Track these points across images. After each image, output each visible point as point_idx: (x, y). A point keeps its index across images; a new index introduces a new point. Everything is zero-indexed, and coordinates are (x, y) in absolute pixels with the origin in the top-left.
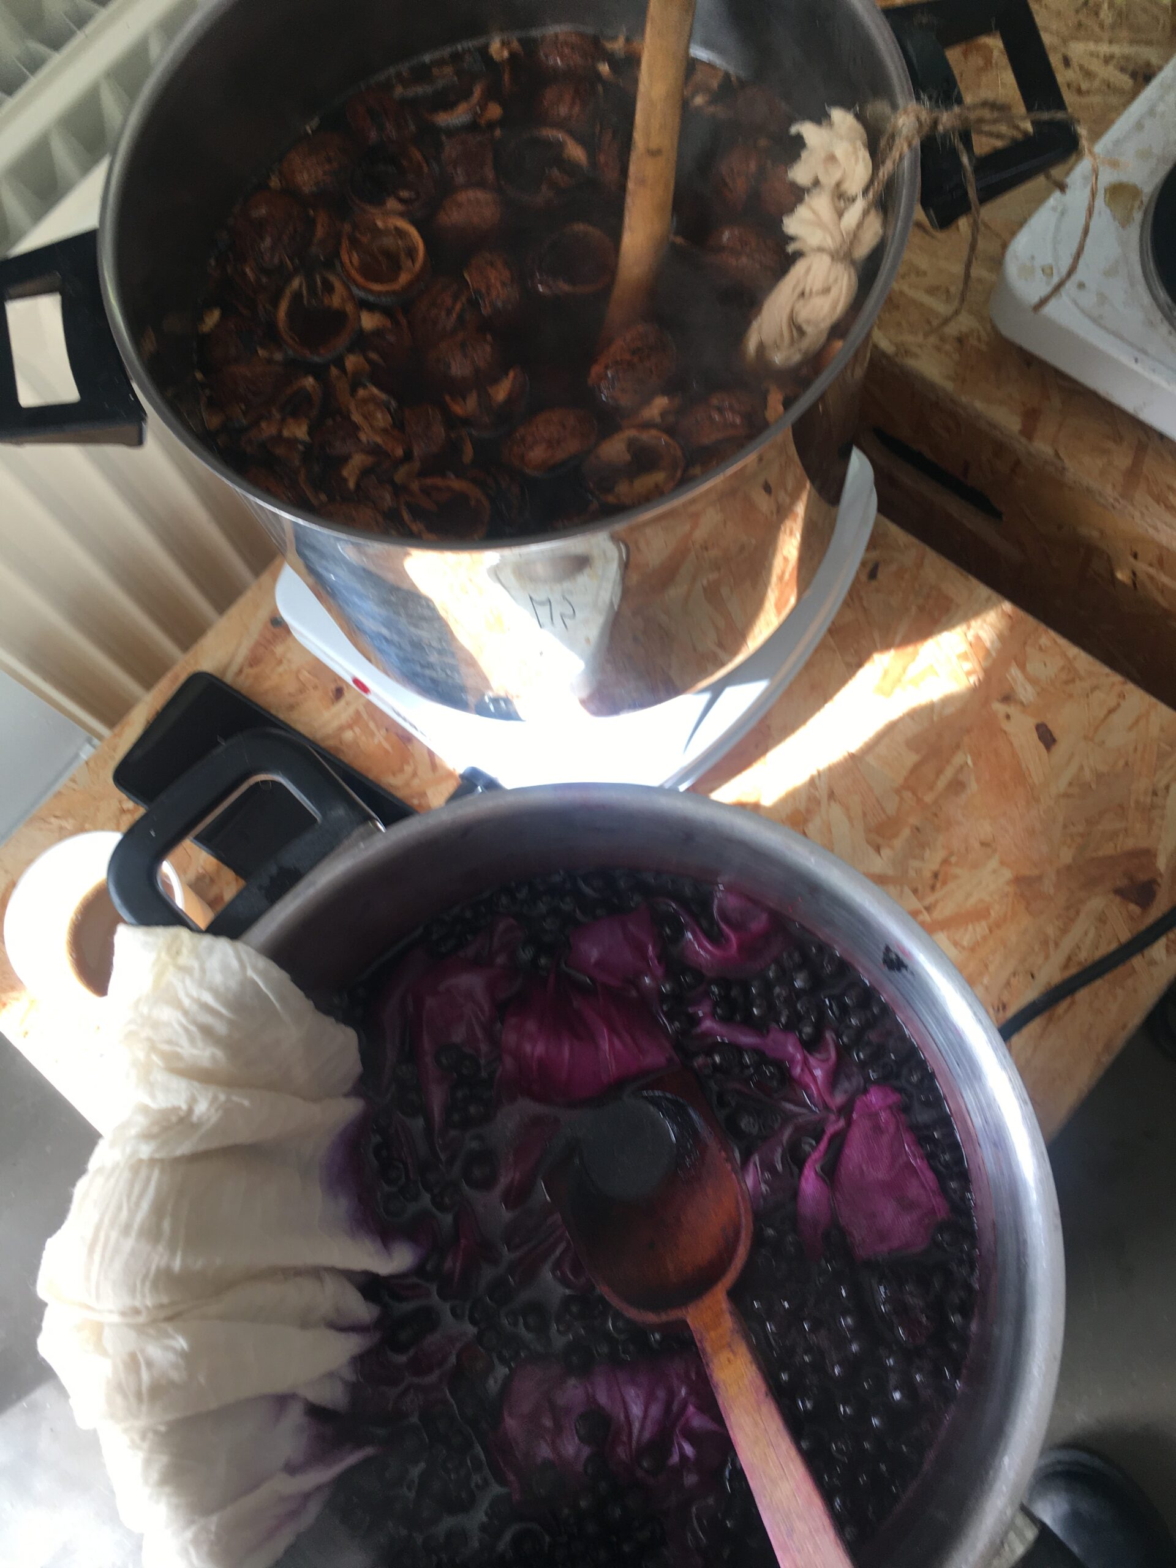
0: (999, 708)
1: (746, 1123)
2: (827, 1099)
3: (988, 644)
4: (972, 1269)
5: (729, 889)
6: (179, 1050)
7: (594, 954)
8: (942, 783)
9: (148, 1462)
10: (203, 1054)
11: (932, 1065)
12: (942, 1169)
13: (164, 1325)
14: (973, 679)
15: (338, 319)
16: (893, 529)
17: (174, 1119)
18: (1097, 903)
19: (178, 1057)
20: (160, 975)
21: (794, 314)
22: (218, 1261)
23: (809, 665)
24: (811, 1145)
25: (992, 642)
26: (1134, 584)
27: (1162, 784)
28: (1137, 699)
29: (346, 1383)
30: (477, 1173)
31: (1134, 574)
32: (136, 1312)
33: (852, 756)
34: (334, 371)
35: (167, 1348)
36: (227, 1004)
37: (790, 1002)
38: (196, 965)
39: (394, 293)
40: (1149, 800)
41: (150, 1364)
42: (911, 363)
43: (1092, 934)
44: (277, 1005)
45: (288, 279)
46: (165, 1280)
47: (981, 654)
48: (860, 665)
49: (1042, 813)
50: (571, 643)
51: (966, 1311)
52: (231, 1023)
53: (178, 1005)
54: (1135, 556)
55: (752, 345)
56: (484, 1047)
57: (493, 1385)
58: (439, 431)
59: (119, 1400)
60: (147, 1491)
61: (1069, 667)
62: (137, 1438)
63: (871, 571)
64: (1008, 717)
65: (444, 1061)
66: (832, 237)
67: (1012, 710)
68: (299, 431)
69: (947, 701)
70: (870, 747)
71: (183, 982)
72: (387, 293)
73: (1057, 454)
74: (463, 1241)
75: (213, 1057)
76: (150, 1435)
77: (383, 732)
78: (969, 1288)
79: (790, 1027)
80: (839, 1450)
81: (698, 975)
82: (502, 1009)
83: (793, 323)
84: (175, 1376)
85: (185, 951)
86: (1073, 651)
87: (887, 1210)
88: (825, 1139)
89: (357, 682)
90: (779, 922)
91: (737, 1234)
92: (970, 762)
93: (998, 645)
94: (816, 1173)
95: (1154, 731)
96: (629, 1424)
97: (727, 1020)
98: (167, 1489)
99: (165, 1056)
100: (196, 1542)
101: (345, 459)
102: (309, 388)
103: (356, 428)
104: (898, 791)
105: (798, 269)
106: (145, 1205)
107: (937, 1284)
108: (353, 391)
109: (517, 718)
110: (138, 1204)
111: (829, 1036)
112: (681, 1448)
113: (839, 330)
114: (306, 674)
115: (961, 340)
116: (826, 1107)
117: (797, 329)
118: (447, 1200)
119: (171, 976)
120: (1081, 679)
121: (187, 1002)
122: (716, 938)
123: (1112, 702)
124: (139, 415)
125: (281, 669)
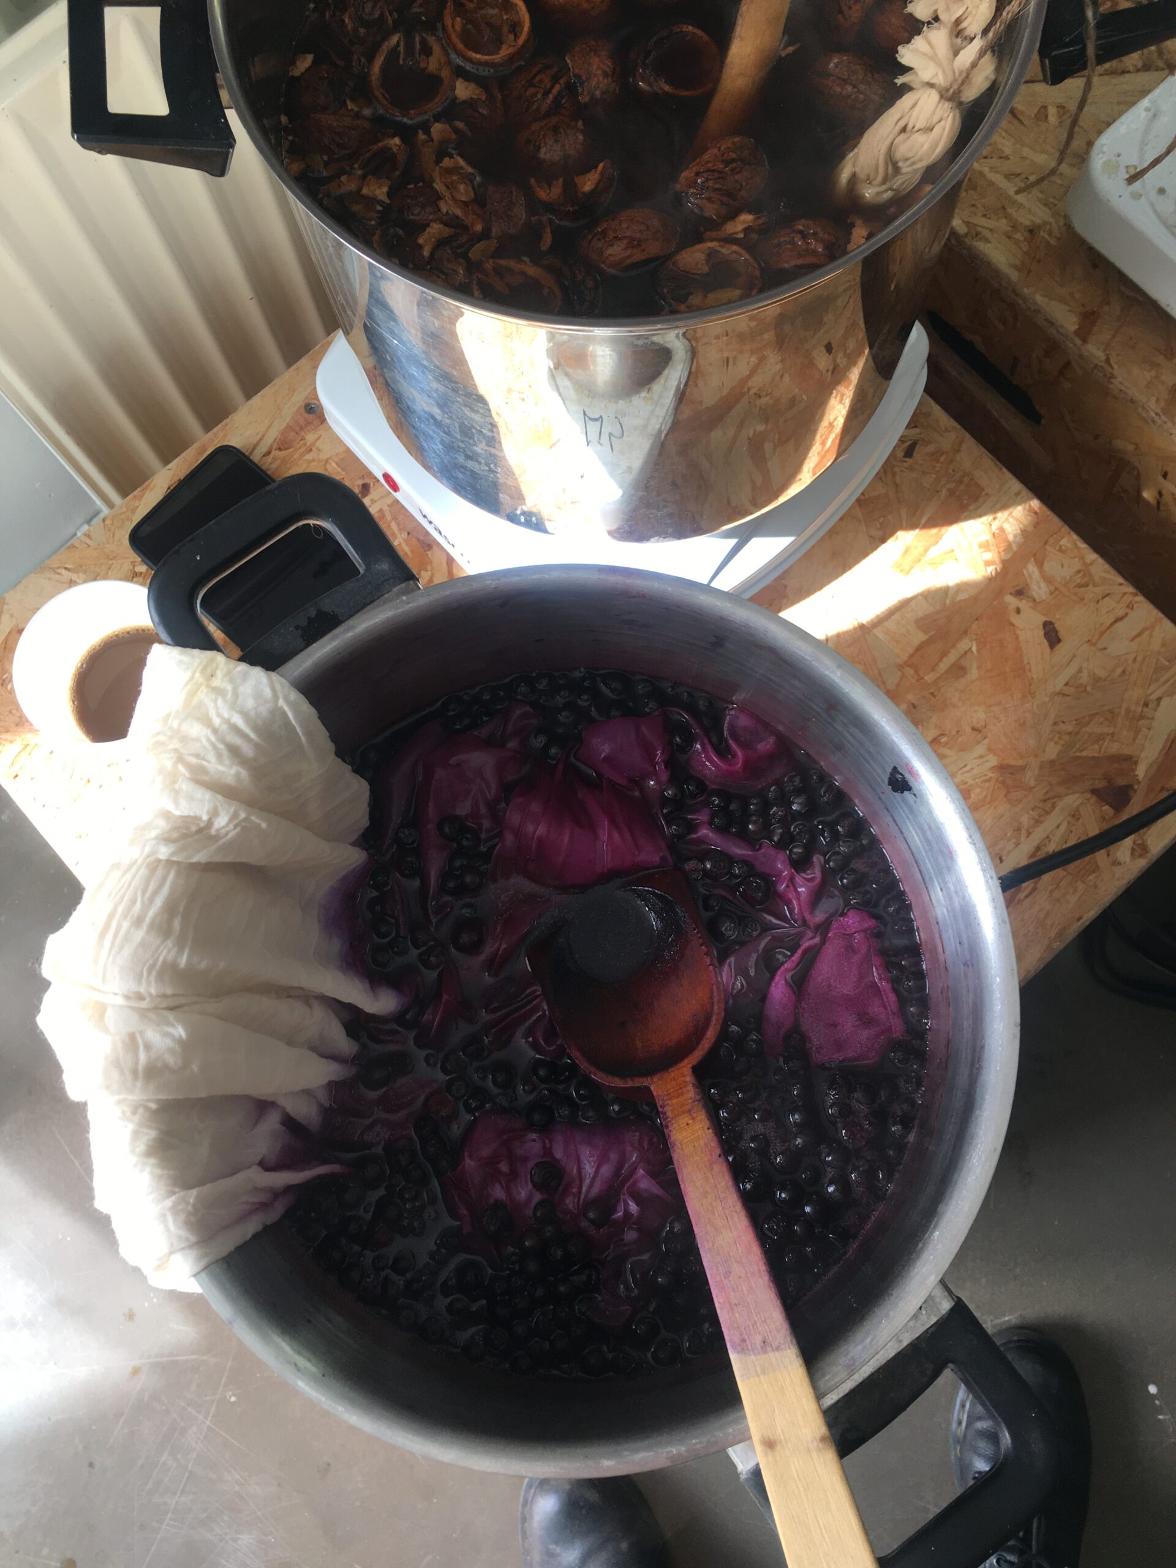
0: (1011, 601)
1: (728, 928)
2: (807, 916)
3: (1011, 537)
4: (919, 1084)
5: (742, 709)
6: (205, 763)
7: (605, 749)
8: (944, 666)
9: (136, 1134)
10: (229, 771)
11: (911, 897)
12: (905, 993)
13: (166, 1013)
14: (991, 569)
15: (431, 84)
16: (937, 410)
17: (194, 828)
18: (1072, 800)
19: (203, 770)
20: (192, 694)
21: (893, 147)
22: (222, 965)
23: (832, 532)
24: (785, 956)
25: (1015, 536)
26: (1158, 503)
27: (1154, 697)
28: (1145, 612)
29: (321, 1105)
30: (465, 938)
31: (1160, 494)
32: (140, 997)
33: (862, 627)
34: (422, 136)
35: (166, 1034)
36: (255, 728)
37: (785, 822)
38: (229, 687)
39: (492, 65)
40: (1139, 709)
41: (148, 1047)
42: (980, 246)
43: (1063, 828)
44: (303, 739)
45: (386, 37)
46: (169, 972)
47: (1003, 546)
48: (883, 540)
49: (1035, 706)
50: (612, 468)
51: (906, 1123)
52: (257, 746)
53: (207, 722)
54: (1165, 476)
55: (844, 176)
56: (486, 824)
57: (456, 1130)
58: (520, 212)
59: (115, 1075)
60: (134, 1159)
61: (1085, 571)
62: (128, 1111)
63: (908, 449)
64: (1018, 611)
65: (447, 829)
66: (944, 72)
67: (1023, 604)
68: (380, 191)
69: (961, 587)
70: (880, 621)
71: (215, 701)
72: (486, 64)
73: (1108, 361)
74: (445, 997)
75: (238, 774)
76: (141, 1110)
77: (405, 535)
78: (913, 1103)
79: (782, 845)
80: (771, 1229)
81: (701, 785)
82: (507, 790)
83: (891, 160)
84: (170, 1060)
85: (219, 674)
86: (1092, 556)
87: (848, 1023)
88: (800, 951)
89: (387, 477)
90: (785, 748)
91: (708, 1020)
92: (974, 649)
93: (1020, 539)
94: (786, 980)
95: (1156, 645)
96: (581, 1180)
97: (723, 830)
98: (152, 1161)
99: (189, 767)
100: (174, 1210)
101: (424, 227)
102: (395, 149)
103: (440, 198)
104: (900, 667)
105: (905, 102)
106: (159, 902)
107: (883, 1095)
108: (438, 162)
109: (545, 531)
110: (151, 900)
111: (817, 859)
112: (626, 1205)
113: (931, 173)
114: (334, 465)
115: (1032, 231)
116: (805, 923)
117: (893, 164)
118: (433, 959)
119: (203, 695)
120: (1095, 585)
121: (217, 721)
122: (723, 751)
123: (1121, 613)
124: (228, 140)
125: (309, 457)
